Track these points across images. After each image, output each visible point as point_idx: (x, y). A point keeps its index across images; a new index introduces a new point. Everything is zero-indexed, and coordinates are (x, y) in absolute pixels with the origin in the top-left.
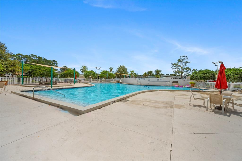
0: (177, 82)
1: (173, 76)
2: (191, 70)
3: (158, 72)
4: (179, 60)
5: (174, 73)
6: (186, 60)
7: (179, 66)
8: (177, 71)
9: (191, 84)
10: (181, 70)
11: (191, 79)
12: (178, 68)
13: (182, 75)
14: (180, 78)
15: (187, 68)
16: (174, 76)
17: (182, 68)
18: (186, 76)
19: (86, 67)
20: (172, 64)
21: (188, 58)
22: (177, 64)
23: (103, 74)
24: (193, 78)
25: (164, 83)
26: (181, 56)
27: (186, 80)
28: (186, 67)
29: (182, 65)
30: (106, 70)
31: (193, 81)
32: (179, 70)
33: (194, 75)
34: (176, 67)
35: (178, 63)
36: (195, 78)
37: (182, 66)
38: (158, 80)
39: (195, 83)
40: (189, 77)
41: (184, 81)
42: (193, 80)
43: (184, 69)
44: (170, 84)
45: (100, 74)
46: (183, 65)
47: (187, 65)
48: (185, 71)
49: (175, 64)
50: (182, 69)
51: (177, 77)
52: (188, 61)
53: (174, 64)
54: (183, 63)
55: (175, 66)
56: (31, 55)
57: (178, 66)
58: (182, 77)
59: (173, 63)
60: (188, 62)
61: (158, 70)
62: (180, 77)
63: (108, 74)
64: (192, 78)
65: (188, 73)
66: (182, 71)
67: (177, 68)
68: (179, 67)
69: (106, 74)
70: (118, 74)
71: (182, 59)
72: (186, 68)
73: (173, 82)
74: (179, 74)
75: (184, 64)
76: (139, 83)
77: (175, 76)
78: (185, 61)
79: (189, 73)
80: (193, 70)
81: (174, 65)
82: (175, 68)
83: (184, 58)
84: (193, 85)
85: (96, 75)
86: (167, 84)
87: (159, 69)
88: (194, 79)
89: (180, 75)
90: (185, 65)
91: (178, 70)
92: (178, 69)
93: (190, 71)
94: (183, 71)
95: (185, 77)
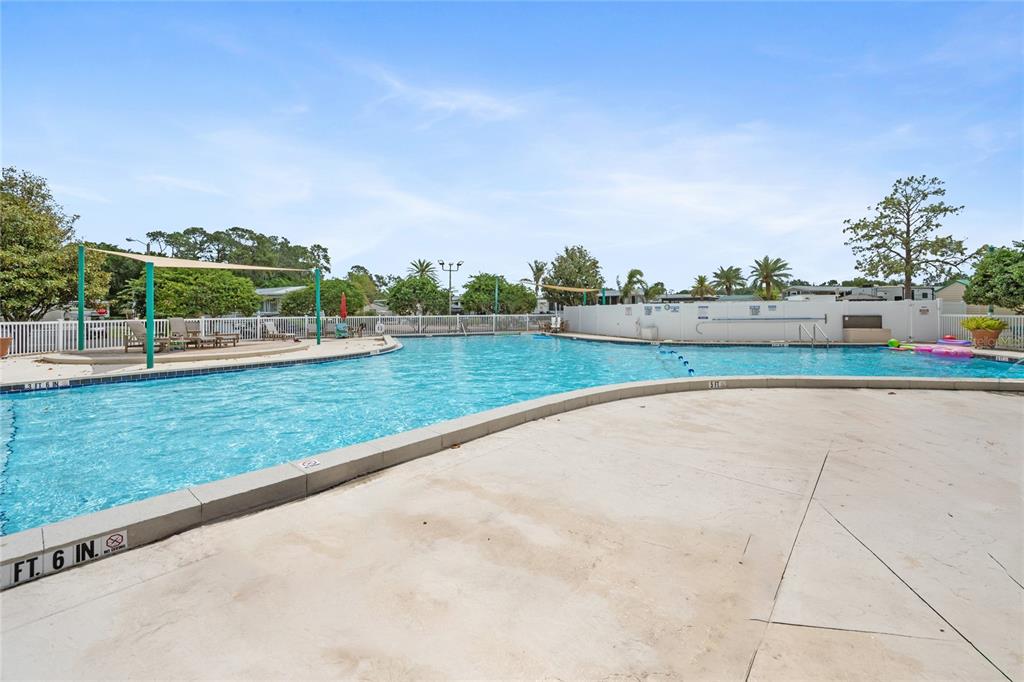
0: (875, 322)
1: (855, 290)
2: (967, 253)
3: (769, 271)
4: (889, 203)
5: (860, 274)
6: (933, 200)
7: (893, 232)
8: (876, 259)
9: (973, 330)
10: (904, 255)
11: (971, 299)
12: (884, 244)
13: (908, 279)
14: (898, 298)
15: (943, 240)
16: (861, 290)
17: (906, 243)
18: (936, 288)
19: (428, 265)
20: (848, 225)
21: (942, 187)
22: (877, 226)
23: (477, 290)
24: (988, 295)
25: (790, 331)
26: (899, 182)
27: (935, 305)
28: (931, 236)
29: (908, 225)
30: (491, 273)
31: (983, 315)
32: (892, 254)
33: (990, 276)
34: (872, 242)
35: (882, 216)
36: (1000, 294)
37: (908, 232)
38: (755, 310)
39: (1002, 326)
40: (959, 289)
41: (924, 311)
42: (988, 307)
43: (924, 246)
44: (832, 330)
45: (464, 291)
46: (912, 228)
47: (937, 226)
48: (930, 256)
49: (865, 226)
50: (908, 252)
51: (880, 294)
52: (942, 203)
53: (857, 226)
54: (916, 216)
55: (866, 235)
56: (234, 229)
57: (885, 234)
58: (909, 291)
59: (855, 221)
60: (946, 210)
61: (766, 259)
62: (899, 291)
63: (501, 291)
64: (977, 296)
65: (947, 267)
66: (908, 259)
67: (878, 246)
68: (888, 239)
69: (490, 292)
70: (557, 288)
71: (906, 197)
72: (933, 245)
73: (850, 322)
74: (894, 277)
75: (917, 221)
76: (647, 333)
77: (868, 290)
78: (925, 204)
79: (954, 270)
80: (979, 252)
81: (859, 231)
82: (866, 244)
83: (921, 188)
84: (989, 336)
85: (443, 296)
86: (807, 334)
87: (773, 258)
88: (995, 300)
89: (895, 283)
90: (928, 224)
91: (887, 258)
92: (882, 250)
93: (959, 255)
94: (916, 259)
95: (929, 292)
